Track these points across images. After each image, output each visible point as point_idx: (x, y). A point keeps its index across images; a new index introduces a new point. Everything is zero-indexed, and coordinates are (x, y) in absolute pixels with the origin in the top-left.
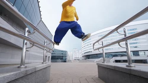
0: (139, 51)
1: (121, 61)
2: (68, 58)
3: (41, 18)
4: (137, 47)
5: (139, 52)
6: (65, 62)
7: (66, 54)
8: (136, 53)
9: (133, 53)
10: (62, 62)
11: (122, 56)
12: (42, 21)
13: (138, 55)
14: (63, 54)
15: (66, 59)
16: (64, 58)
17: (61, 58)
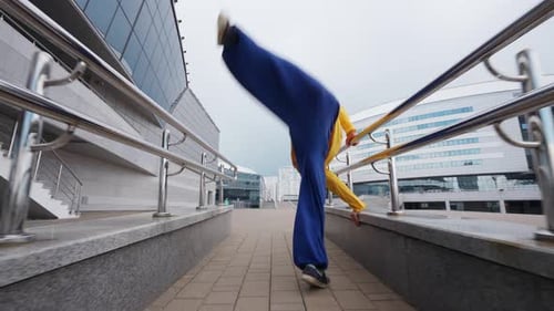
0: (477, 175)
1: (423, 205)
2: (264, 197)
3: (187, 83)
4: (471, 164)
5: (479, 177)
6: (257, 206)
7: (258, 184)
8: (468, 181)
9: (459, 181)
10: (247, 206)
11: (426, 188)
12: (191, 91)
13: (475, 187)
14: (248, 183)
15: (258, 198)
16: (252, 195)
17: (245, 195)
